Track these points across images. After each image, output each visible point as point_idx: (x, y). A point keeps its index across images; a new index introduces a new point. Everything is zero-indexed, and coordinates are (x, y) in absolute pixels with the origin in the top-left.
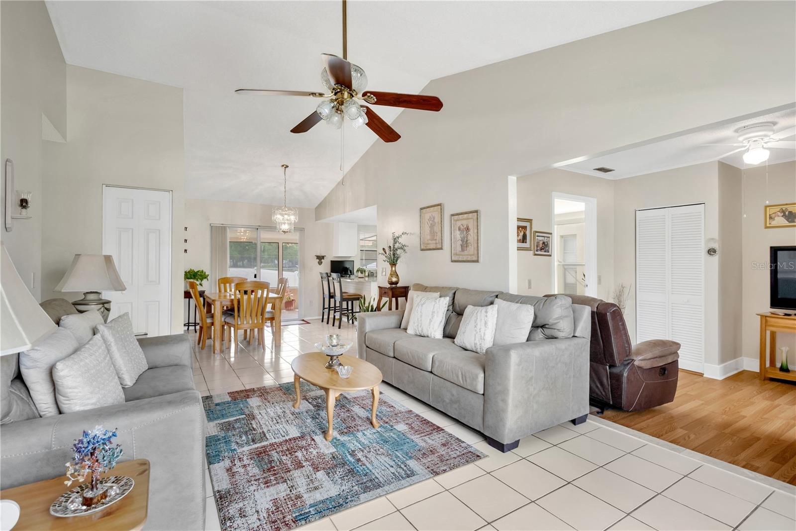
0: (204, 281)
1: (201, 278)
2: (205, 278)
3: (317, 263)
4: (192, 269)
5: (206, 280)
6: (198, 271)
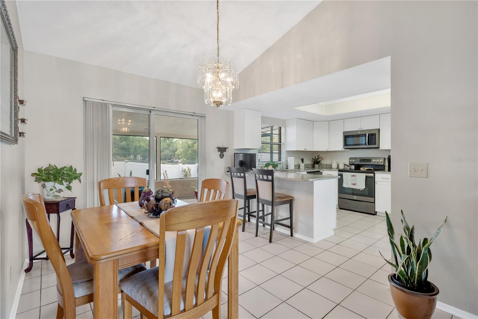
0: (75, 183)
1: (68, 178)
2: (76, 178)
3: (219, 155)
4: (53, 165)
5: (77, 180)
6: (63, 168)
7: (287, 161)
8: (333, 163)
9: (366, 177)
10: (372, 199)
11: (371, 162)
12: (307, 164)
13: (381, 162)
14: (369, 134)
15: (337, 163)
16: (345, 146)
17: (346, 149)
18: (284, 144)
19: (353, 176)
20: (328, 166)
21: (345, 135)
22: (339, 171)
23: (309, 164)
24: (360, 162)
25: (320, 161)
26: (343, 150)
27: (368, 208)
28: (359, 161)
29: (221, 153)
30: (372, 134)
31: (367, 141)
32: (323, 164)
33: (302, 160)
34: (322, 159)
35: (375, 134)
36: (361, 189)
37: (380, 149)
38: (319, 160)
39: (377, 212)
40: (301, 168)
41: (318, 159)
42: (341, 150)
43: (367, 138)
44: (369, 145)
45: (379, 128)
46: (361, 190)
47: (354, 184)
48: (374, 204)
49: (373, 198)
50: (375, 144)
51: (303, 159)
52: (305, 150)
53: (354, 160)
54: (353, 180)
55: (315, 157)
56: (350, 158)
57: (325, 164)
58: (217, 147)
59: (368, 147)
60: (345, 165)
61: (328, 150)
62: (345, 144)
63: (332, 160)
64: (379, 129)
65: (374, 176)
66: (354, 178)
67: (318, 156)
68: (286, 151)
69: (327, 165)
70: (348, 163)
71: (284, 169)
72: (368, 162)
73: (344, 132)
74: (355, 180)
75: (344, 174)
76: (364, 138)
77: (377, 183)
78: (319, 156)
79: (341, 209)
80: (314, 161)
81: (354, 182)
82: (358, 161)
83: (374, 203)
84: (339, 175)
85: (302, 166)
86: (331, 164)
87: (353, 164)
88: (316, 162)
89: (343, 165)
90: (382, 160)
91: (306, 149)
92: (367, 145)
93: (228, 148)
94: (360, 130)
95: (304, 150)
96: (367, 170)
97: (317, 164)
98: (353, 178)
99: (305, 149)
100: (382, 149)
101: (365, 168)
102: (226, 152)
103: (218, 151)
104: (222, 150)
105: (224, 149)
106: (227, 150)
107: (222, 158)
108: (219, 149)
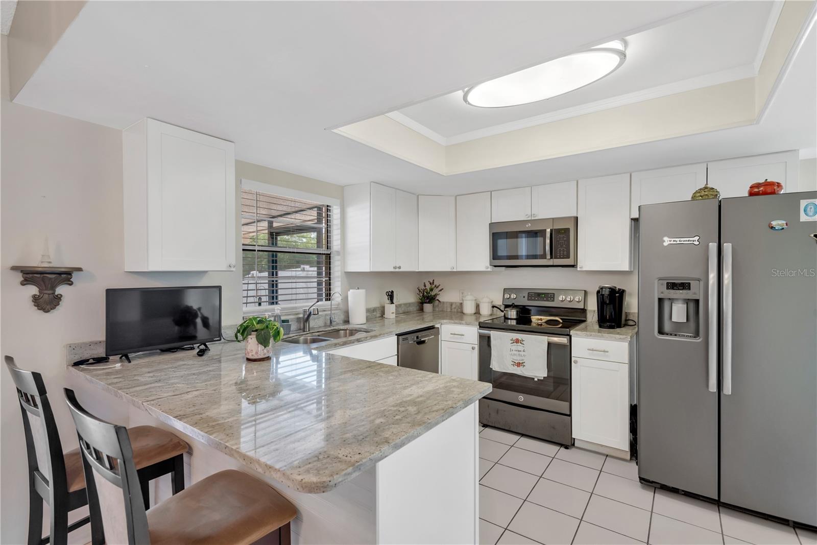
3: (31, 300)
7: (345, 299)
8: (465, 302)
9: (550, 344)
10: (562, 406)
11: (553, 301)
12: (405, 304)
13: (579, 302)
14: (551, 231)
15: (476, 300)
16: (494, 259)
17: (495, 266)
18: (338, 253)
19: (517, 341)
20: (455, 308)
21: (495, 231)
22: (482, 326)
23: (409, 304)
24: (528, 300)
25: (436, 295)
26: (489, 270)
27: (554, 428)
28: (526, 297)
29: (40, 292)
30: (559, 231)
31: (548, 248)
32: (443, 302)
33: (391, 296)
34: (441, 290)
35: (567, 231)
36: (536, 377)
37: (579, 269)
38: (433, 293)
39: (574, 439)
40: (385, 316)
41: (431, 290)
42: (483, 269)
43: (548, 241)
44: (551, 258)
45: (575, 215)
46: (536, 379)
47: (519, 365)
48: (569, 418)
49: (567, 404)
50: (568, 257)
51: (392, 292)
52: (397, 270)
53: (513, 296)
54: (517, 353)
55: (425, 286)
56: (506, 290)
57: (447, 302)
58: (14, 268)
59: (551, 262)
60: (493, 307)
61: (455, 270)
62: (495, 256)
63: (463, 293)
64: (577, 218)
65: (568, 344)
66: (519, 347)
67: (431, 284)
68: (345, 272)
69: (451, 304)
70: (499, 302)
71: (338, 324)
72: (548, 301)
73: (491, 225)
74: (522, 353)
75: (494, 334)
76: (540, 239)
77: (576, 362)
78: (433, 283)
79: (485, 426)
80: (421, 295)
81: (518, 359)
82: (524, 297)
83: (570, 415)
84: (481, 337)
85: (390, 309)
86: (461, 302)
87: (513, 306)
88: (428, 298)
89: (490, 308)
90: (579, 297)
91: (400, 268)
92: (548, 257)
93: (80, 269)
94: (530, 219)
95: (393, 270)
96: (548, 322)
97: (429, 303)
98: (515, 347)
99: (395, 268)
100: (584, 269)
101: (542, 317)
102: (71, 284)
103: (22, 284)
104: (50, 279)
105: (60, 274)
106: (75, 277)
107: (47, 311)
108: (28, 276)
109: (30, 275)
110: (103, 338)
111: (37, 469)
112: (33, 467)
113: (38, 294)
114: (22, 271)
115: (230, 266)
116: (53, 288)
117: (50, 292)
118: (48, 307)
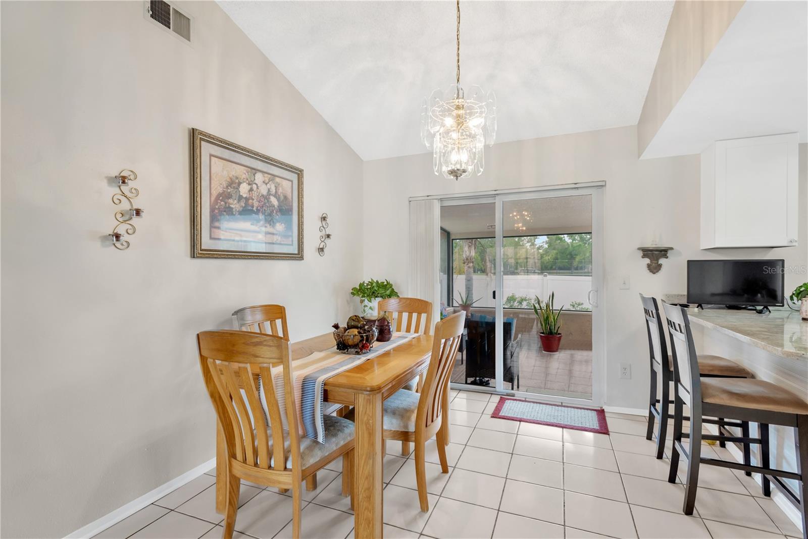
3: (646, 267)
29: (651, 262)
58: (639, 249)
93: (672, 249)
102: (667, 258)
103: (643, 258)
104: (656, 254)
105: (661, 251)
106: (669, 253)
107: (654, 273)
108: (646, 253)
109: (647, 252)
110: (686, 293)
111: (654, 358)
112: (652, 357)
113: (649, 263)
114: (642, 250)
115: (791, 242)
116: (657, 260)
117: (656, 262)
118: (655, 271)
